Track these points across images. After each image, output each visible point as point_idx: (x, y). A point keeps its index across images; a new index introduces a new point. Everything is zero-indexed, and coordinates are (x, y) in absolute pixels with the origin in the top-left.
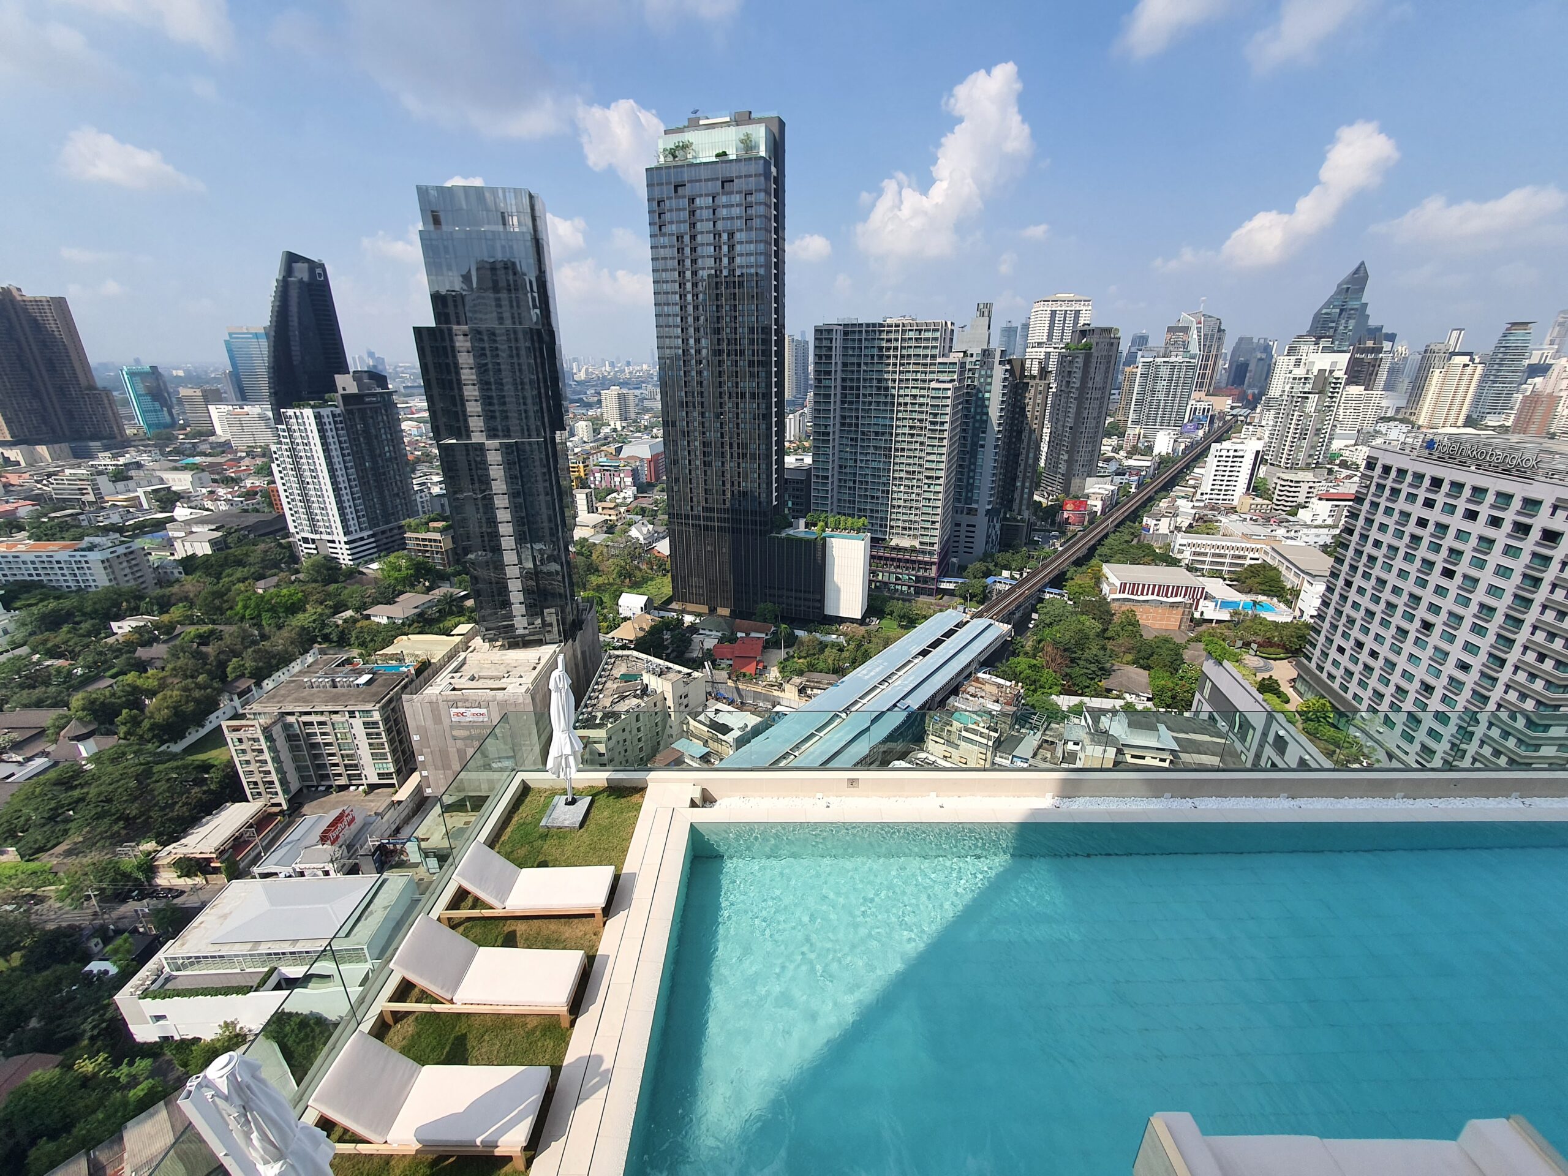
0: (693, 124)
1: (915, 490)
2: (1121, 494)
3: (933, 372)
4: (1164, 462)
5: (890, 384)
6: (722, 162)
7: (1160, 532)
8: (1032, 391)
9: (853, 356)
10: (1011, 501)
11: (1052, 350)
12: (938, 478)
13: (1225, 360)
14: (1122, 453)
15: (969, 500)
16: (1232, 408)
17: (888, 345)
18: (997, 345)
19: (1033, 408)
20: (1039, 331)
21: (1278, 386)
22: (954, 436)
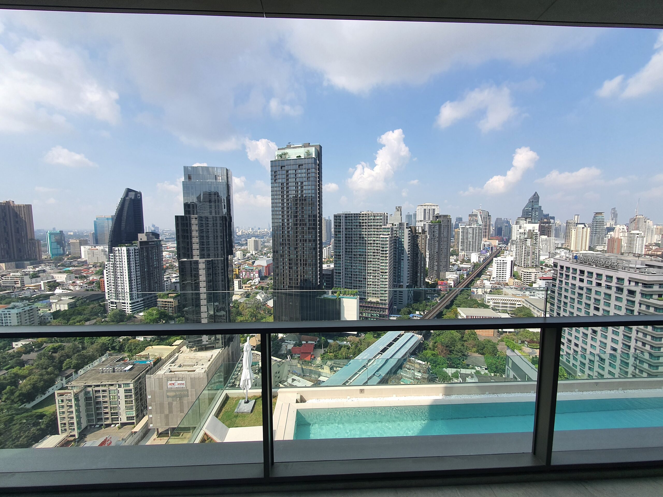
0: (289, 147)
1: (377, 278)
2: (460, 279)
3: (381, 231)
4: (475, 265)
5: (364, 236)
6: (299, 159)
7: (479, 294)
8: (420, 238)
9: (350, 225)
10: (416, 282)
11: (426, 223)
12: (386, 273)
13: (493, 226)
14: (459, 262)
15: (399, 281)
16: (499, 244)
17: (363, 221)
18: (404, 221)
19: (421, 245)
20: (420, 216)
21: (515, 236)
22: (391, 256)
